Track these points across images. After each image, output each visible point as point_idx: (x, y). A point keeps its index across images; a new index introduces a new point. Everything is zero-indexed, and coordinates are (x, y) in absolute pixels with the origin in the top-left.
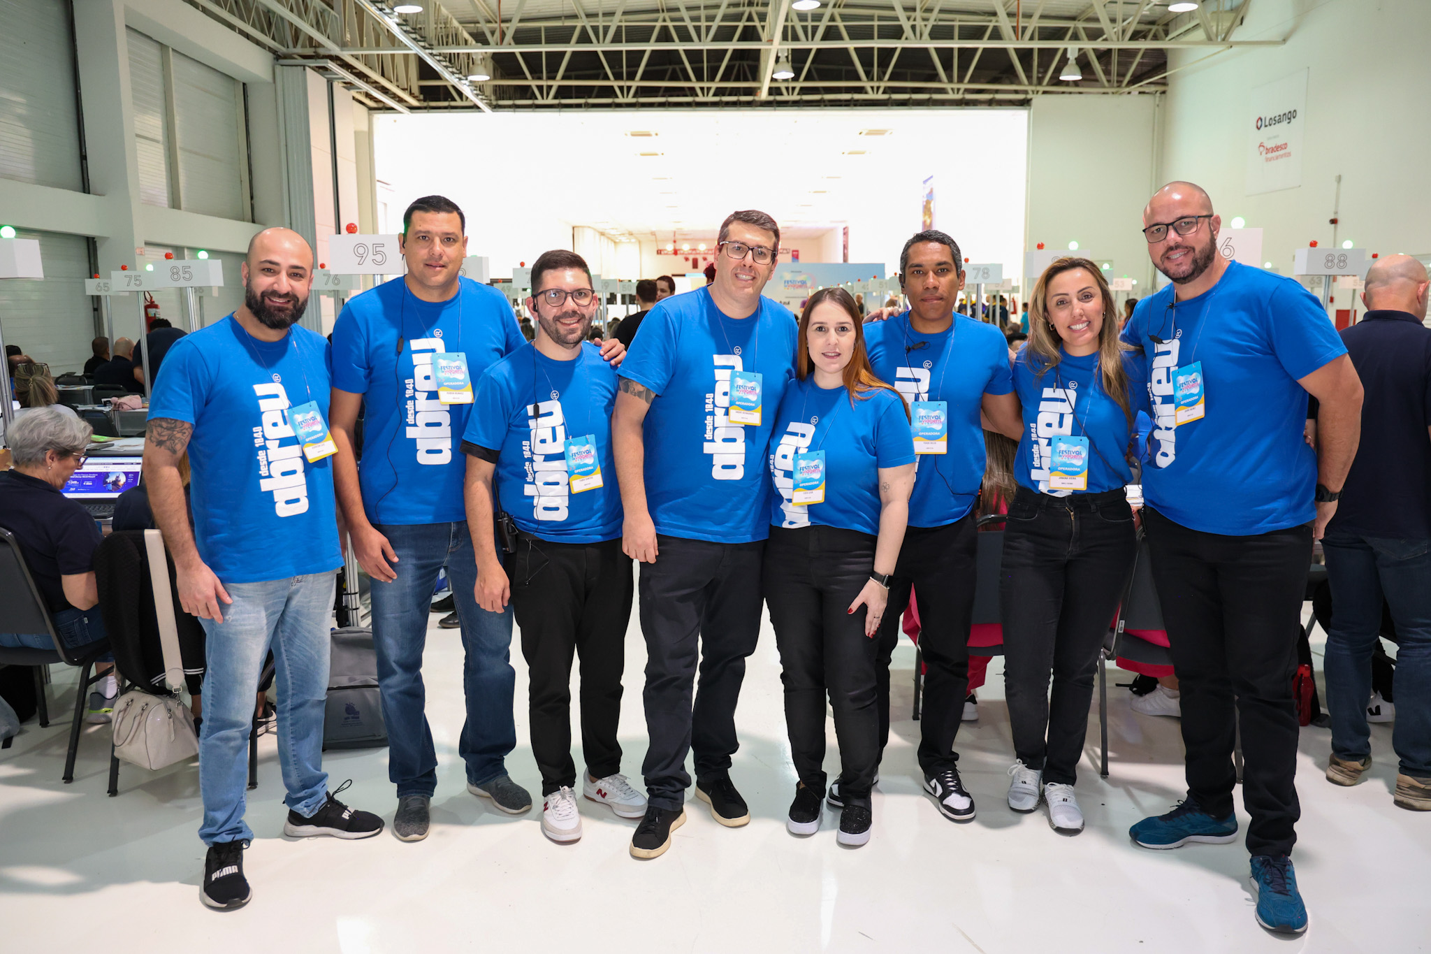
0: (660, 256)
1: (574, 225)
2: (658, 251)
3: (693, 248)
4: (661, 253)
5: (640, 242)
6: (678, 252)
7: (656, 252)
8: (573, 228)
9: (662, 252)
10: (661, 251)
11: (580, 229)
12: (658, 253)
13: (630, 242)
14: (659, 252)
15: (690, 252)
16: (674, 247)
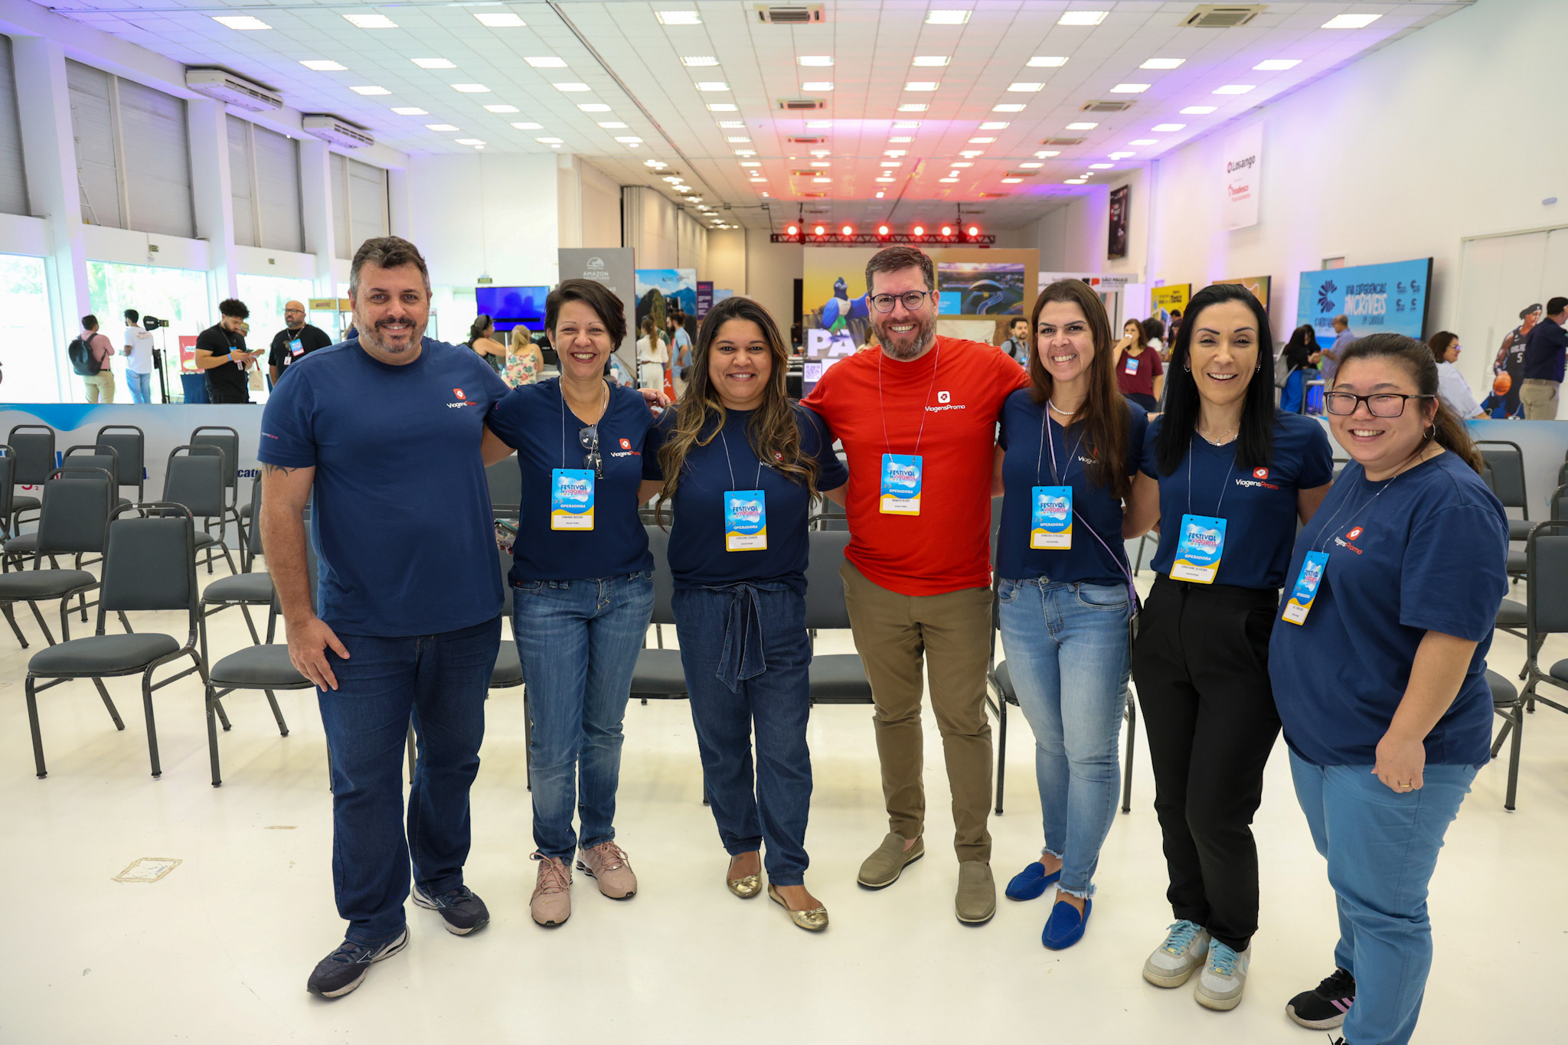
0: (775, 245)
1: (623, 184)
2: (772, 236)
3: (832, 232)
4: (777, 241)
5: (746, 230)
6: (807, 239)
7: (769, 238)
8: (622, 188)
9: (780, 239)
10: (777, 236)
11: (634, 190)
12: (772, 240)
13: (731, 230)
14: (774, 238)
15: (826, 238)
16: (800, 229)
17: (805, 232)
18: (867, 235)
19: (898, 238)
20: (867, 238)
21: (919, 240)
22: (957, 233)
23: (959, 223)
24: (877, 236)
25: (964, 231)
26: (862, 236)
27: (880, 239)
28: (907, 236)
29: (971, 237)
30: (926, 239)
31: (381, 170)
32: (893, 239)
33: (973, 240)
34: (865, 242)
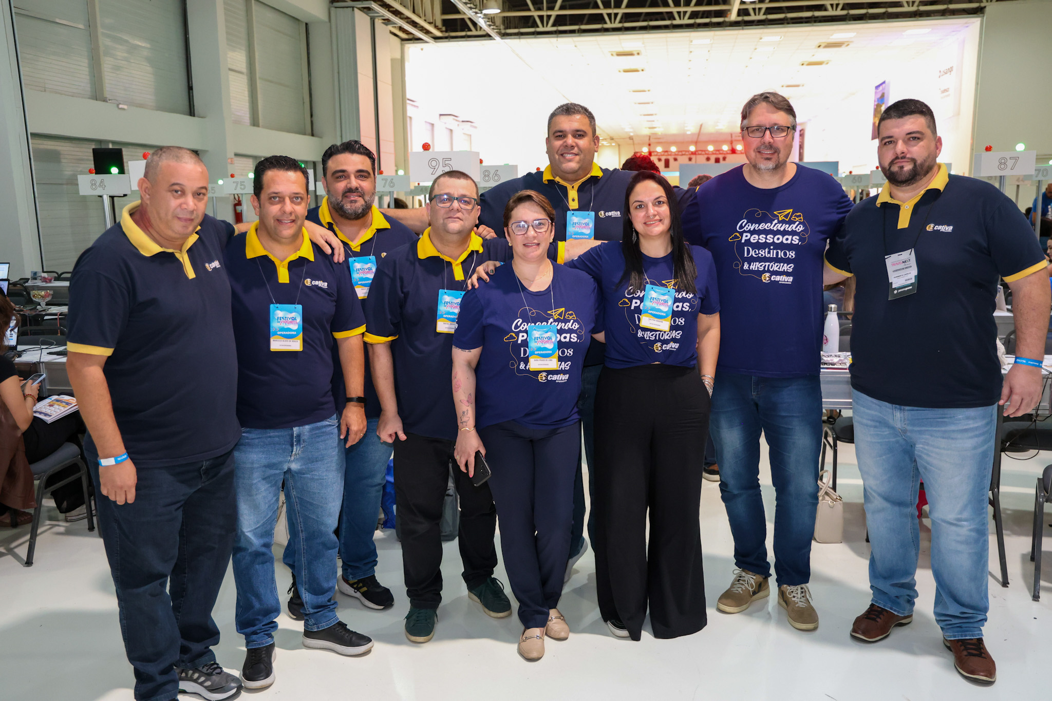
3: (665, 150)
13: (612, 146)
15: (663, 153)
16: (649, 149)
17: (652, 150)
18: (684, 151)
19: (700, 152)
20: (684, 153)
21: (711, 153)
22: (731, 148)
23: (731, 143)
24: (689, 151)
25: (734, 147)
26: (681, 151)
27: (690, 153)
28: (704, 151)
29: (738, 151)
30: (714, 152)
31: (468, 135)
32: (697, 153)
33: (739, 152)
34: (682, 155)
